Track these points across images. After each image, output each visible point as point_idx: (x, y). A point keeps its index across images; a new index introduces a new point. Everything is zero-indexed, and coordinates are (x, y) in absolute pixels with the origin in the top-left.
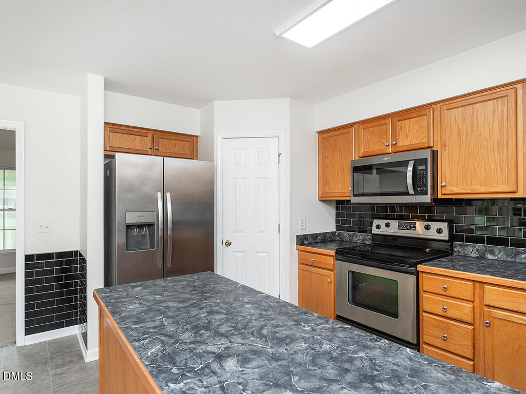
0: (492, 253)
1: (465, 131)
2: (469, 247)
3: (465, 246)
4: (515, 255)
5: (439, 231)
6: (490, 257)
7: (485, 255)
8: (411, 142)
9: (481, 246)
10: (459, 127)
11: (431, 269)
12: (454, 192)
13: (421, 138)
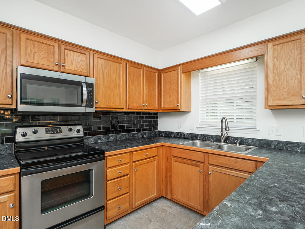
0: (100, 139)
1: (106, 74)
2: (90, 139)
3: (88, 138)
4: (109, 138)
5: (78, 131)
6: (99, 141)
7: (97, 141)
8: (75, 69)
9: (95, 137)
10: (103, 71)
11: (113, 153)
12: (101, 107)
13: (82, 68)
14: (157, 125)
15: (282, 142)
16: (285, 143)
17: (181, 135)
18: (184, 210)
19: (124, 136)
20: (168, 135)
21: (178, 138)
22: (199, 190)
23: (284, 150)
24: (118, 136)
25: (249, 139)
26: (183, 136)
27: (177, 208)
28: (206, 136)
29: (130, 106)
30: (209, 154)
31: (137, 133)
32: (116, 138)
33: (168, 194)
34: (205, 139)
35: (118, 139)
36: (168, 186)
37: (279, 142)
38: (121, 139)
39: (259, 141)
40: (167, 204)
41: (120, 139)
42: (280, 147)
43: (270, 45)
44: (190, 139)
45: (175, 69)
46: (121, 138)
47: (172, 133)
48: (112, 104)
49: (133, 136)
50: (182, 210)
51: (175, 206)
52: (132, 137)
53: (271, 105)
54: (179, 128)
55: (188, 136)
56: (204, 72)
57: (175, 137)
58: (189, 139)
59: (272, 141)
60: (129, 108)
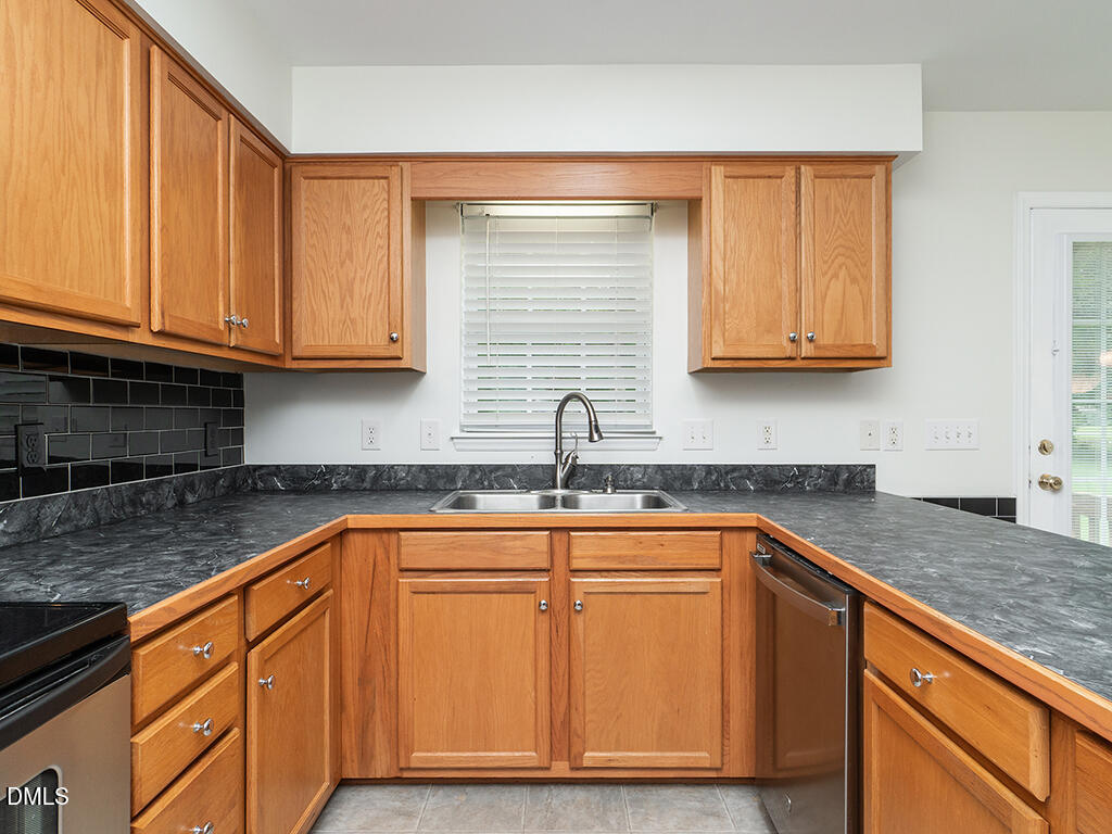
14: (239, 437)
15: (716, 468)
16: (723, 471)
17: (376, 479)
18: (464, 798)
19: (81, 508)
20: (308, 483)
21: (365, 489)
22: (530, 688)
23: (720, 489)
24: (46, 510)
25: (636, 469)
26: (389, 479)
27: (432, 800)
28: (491, 472)
29: (170, 316)
30: (572, 534)
31: (151, 486)
32: (37, 522)
33: (373, 756)
34: (486, 483)
35: (50, 529)
36: (378, 717)
37: (709, 469)
38: (67, 527)
39: (662, 471)
40: (378, 805)
41: (58, 530)
42: (713, 482)
43: (718, 172)
44: (420, 489)
45: (379, 170)
46: (69, 519)
47: (332, 469)
48: (71, 286)
49: (133, 503)
50: (456, 803)
51: (418, 799)
52: (129, 509)
53: (720, 355)
54: (366, 446)
55: (415, 478)
56: (479, 216)
57: (344, 490)
58: (418, 490)
59: (692, 468)
60: (167, 328)
